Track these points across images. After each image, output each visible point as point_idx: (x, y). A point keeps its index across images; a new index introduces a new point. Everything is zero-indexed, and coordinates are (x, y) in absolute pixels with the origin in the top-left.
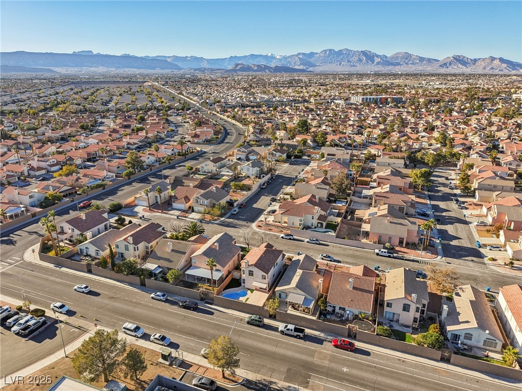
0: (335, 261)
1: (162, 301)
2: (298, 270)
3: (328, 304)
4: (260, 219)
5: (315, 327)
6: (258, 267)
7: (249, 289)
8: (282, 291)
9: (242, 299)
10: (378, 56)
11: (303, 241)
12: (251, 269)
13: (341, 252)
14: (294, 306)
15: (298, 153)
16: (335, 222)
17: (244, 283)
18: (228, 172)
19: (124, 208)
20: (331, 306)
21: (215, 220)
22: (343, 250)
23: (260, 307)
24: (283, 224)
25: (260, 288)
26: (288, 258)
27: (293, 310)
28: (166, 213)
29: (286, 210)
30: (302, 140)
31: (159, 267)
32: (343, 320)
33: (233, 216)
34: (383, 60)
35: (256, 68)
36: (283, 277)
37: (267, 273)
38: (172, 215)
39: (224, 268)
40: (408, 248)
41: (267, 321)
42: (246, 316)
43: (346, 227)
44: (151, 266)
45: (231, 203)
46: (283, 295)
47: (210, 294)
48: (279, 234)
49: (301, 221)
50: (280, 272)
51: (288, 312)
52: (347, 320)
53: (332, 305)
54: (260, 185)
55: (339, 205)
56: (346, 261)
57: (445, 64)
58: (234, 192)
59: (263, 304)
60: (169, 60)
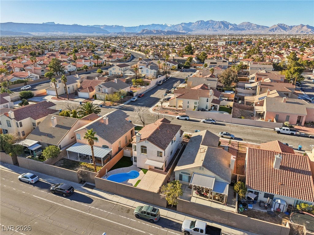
0: (236, 139)
1: (31, 184)
2: (201, 146)
3: (248, 190)
4: (156, 105)
5: (234, 224)
6: (152, 142)
7: (141, 169)
8: (184, 172)
9: (132, 182)
10: (231, 24)
11: (199, 122)
12: (144, 144)
13: (240, 130)
14: (201, 192)
15: (186, 64)
16: (228, 106)
17: (136, 161)
18: (131, 73)
19: (35, 96)
20: (252, 192)
21: (115, 105)
22: (241, 129)
23: (154, 193)
24: (178, 108)
25: (155, 168)
26: (185, 136)
27: (198, 196)
28: (72, 101)
29: (180, 94)
30: (189, 58)
31: (39, 143)
32: (271, 212)
33: (132, 103)
34: (234, 27)
35: (155, 32)
36: (183, 154)
37: (164, 149)
38: (76, 101)
39: (112, 143)
40: (307, 127)
41: (164, 213)
42: (136, 206)
43: (239, 111)
44: (29, 143)
45: (131, 94)
46: (185, 177)
47: (91, 175)
48: (175, 116)
49: (196, 103)
50: (178, 150)
51: (193, 200)
52: (278, 211)
53: (254, 191)
54: (157, 83)
55: (228, 93)
56: (247, 138)
57: (273, 29)
58: (134, 87)
59: (158, 189)
60: (102, 28)
